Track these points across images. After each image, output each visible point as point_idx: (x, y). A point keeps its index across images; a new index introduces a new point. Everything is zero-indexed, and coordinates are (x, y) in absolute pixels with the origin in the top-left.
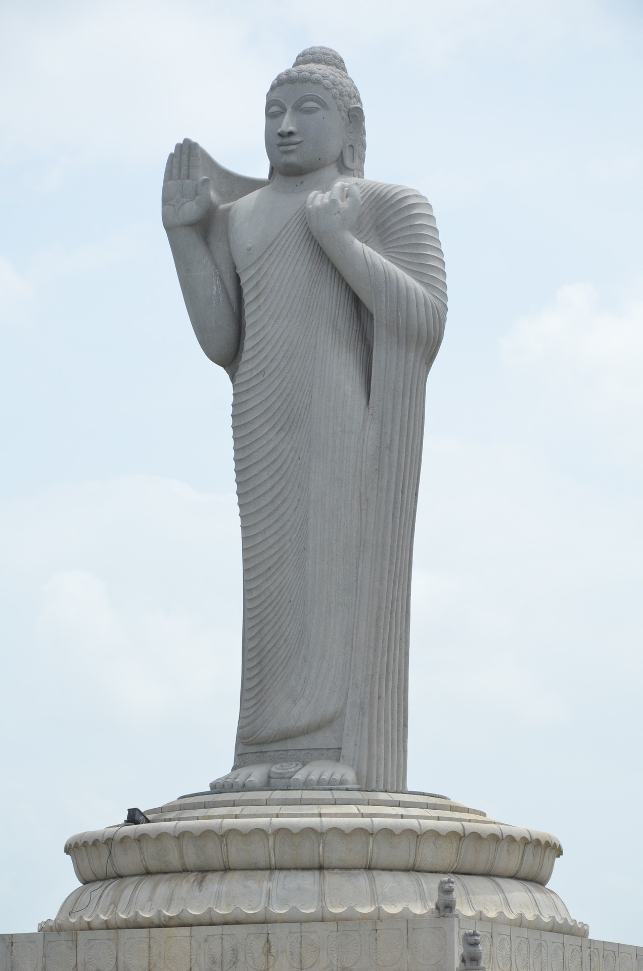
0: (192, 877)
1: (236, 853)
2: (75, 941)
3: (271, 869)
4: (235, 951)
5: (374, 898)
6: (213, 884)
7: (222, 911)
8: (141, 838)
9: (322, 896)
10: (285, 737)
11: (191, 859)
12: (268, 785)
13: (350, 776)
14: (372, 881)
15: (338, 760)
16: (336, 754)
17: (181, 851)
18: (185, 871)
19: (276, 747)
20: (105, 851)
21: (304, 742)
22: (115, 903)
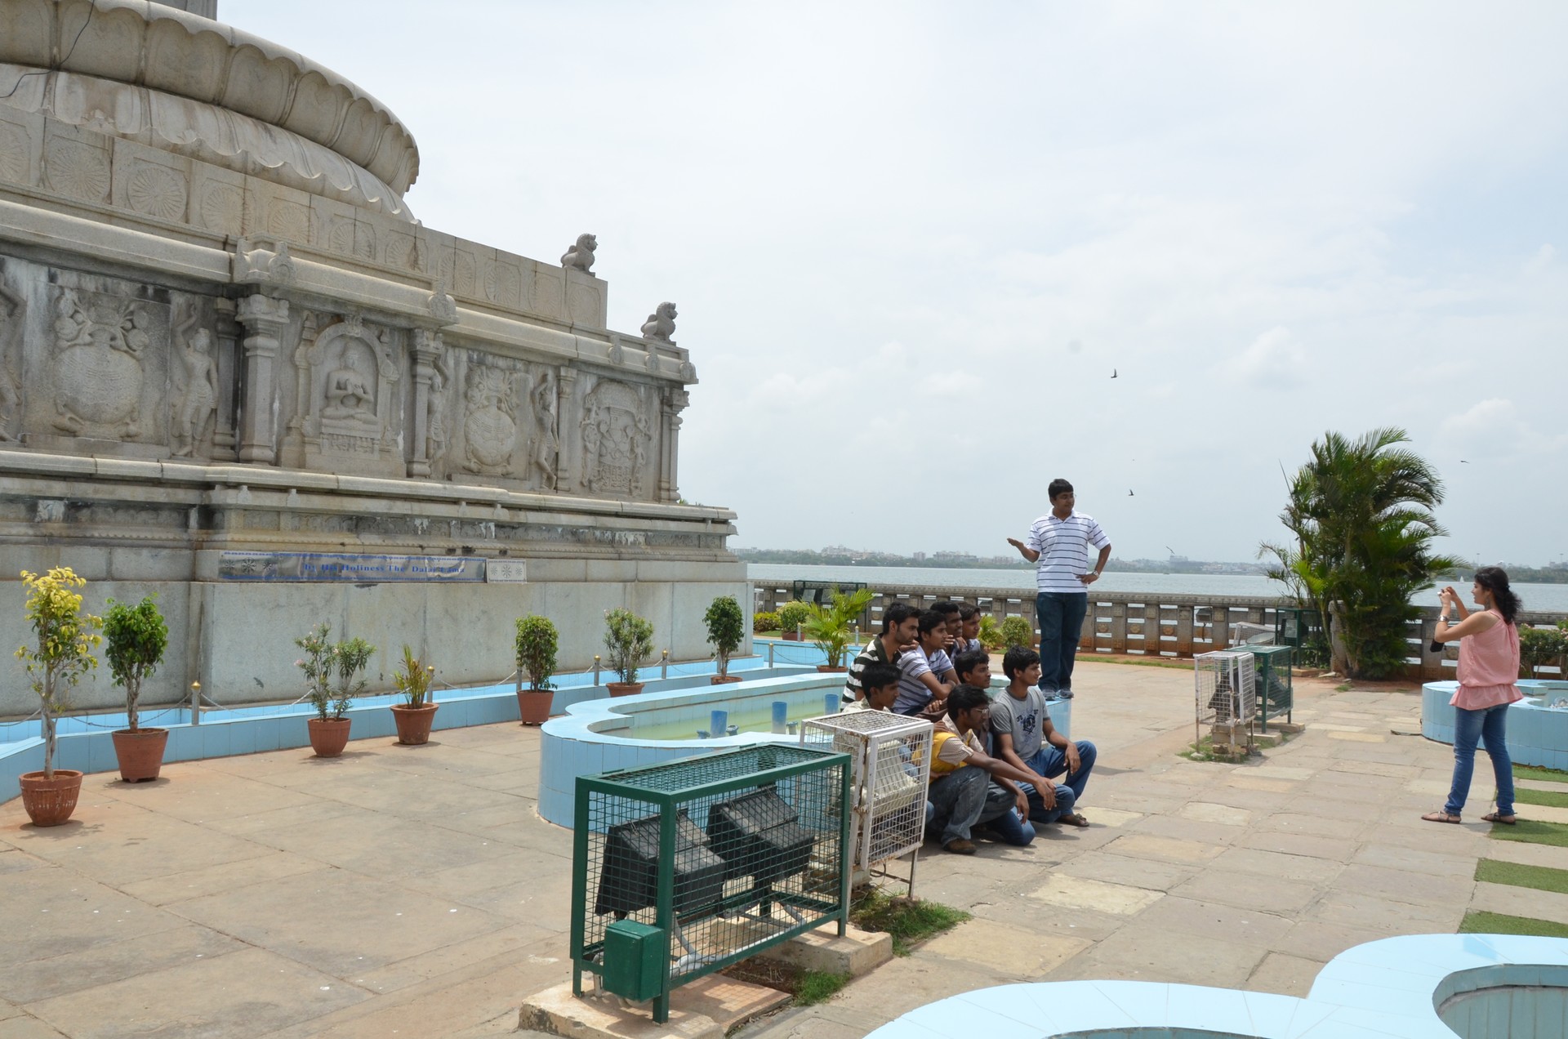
11: (239, 90)
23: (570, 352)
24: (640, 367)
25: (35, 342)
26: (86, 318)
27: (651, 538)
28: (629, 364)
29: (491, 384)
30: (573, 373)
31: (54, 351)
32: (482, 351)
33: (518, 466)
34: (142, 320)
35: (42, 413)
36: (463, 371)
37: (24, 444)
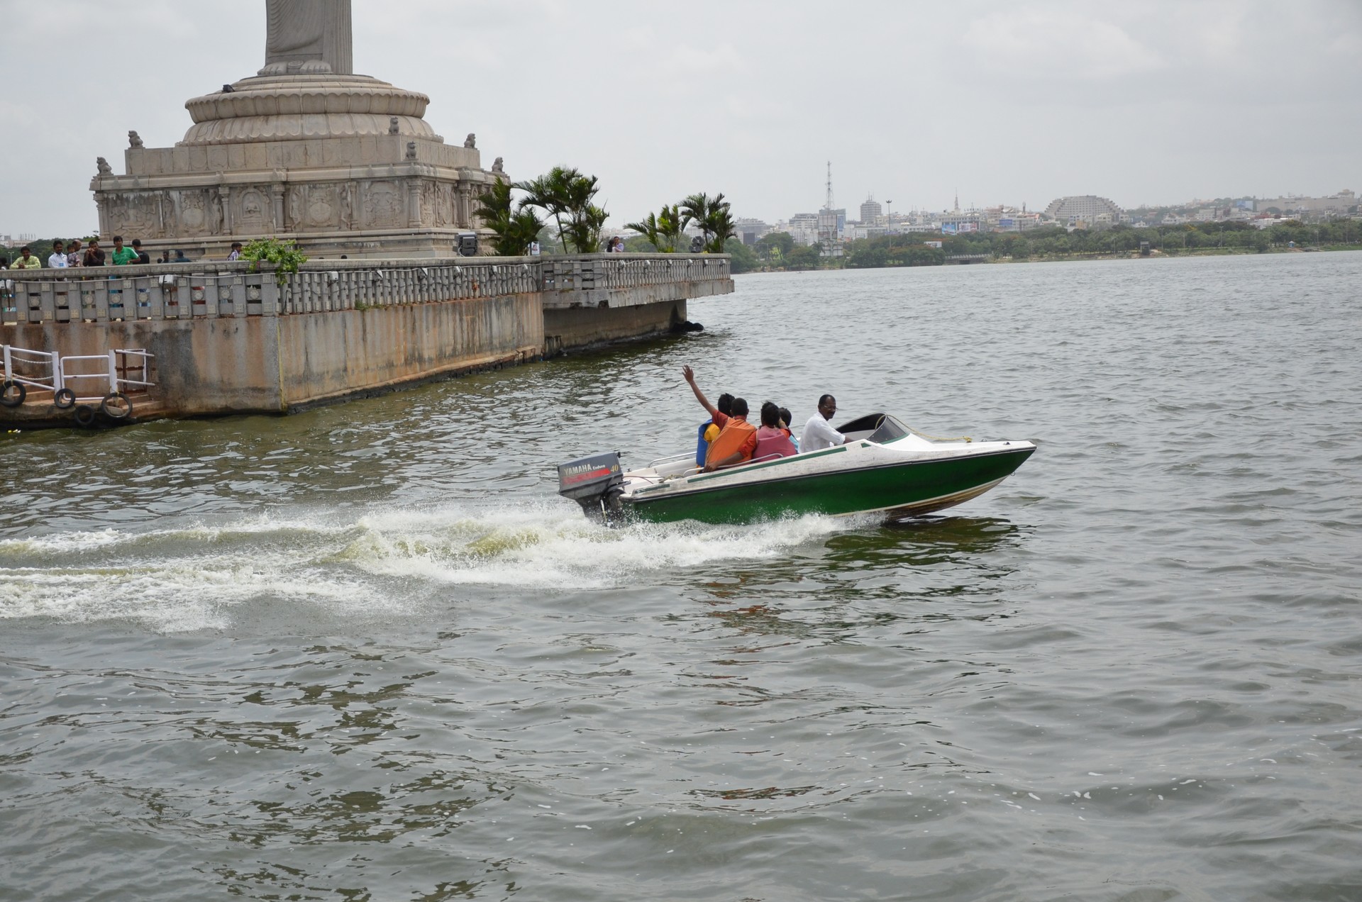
0: (262, 118)
1: (283, 106)
2: (206, 151)
3: (302, 113)
4: (289, 154)
5: (353, 126)
6: (273, 121)
7: (280, 134)
8: (233, 100)
9: (328, 127)
10: (294, 48)
11: (260, 109)
12: (287, 72)
13: (329, 67)
14: (351, 119)
15: (321, 59)
16: (320, 57)
17: (255, 106)
18: (257, 115)
19: (289, 53)
20: (213, 106)
21: (304, 51)
22: (222, 131)
23: (347, 176)
24: (385, 174)
25: (178, 210)
26: (188, 201)
27: (382, 244)
28: (377, 175)
29: (317, 194)
30: (354, 183)
31: (182, 212)
32: (313, 184)
33: (335, 221)
34: (201, 199)
35: (181, 228)
36: (307, 192)
37: (176, 237)
